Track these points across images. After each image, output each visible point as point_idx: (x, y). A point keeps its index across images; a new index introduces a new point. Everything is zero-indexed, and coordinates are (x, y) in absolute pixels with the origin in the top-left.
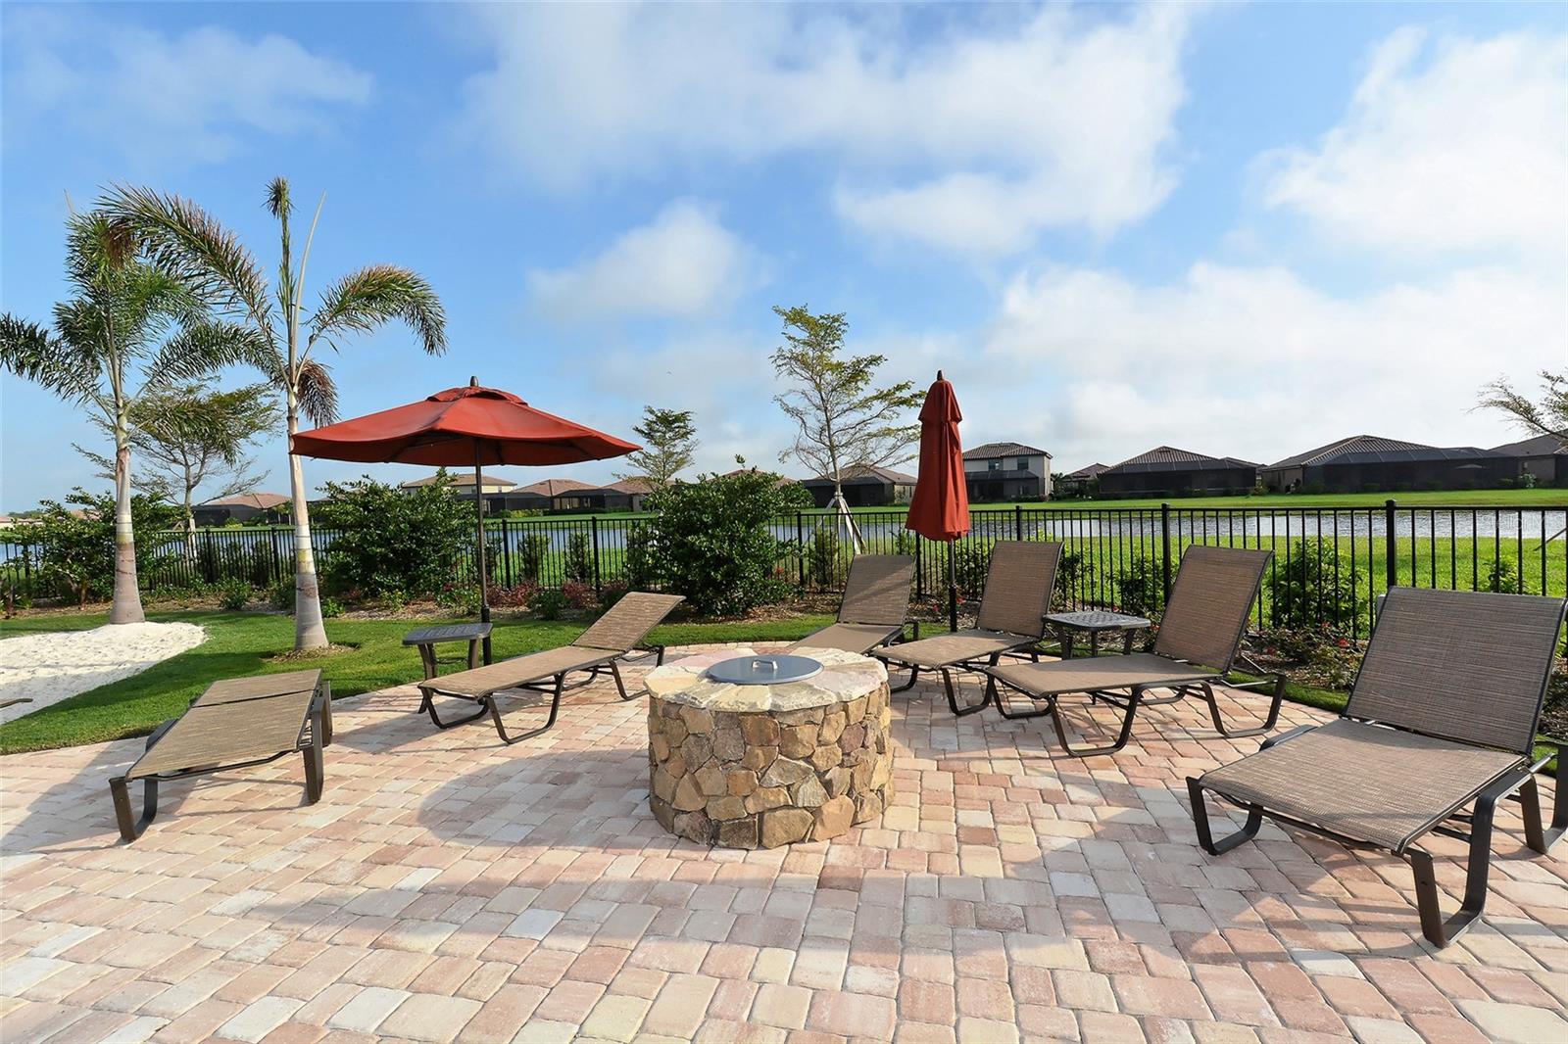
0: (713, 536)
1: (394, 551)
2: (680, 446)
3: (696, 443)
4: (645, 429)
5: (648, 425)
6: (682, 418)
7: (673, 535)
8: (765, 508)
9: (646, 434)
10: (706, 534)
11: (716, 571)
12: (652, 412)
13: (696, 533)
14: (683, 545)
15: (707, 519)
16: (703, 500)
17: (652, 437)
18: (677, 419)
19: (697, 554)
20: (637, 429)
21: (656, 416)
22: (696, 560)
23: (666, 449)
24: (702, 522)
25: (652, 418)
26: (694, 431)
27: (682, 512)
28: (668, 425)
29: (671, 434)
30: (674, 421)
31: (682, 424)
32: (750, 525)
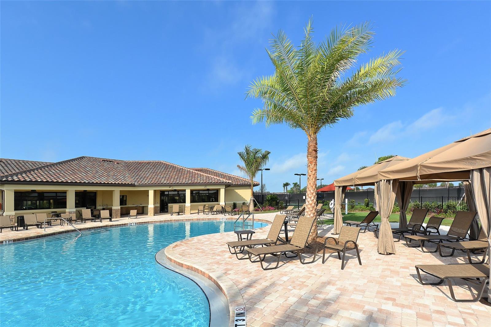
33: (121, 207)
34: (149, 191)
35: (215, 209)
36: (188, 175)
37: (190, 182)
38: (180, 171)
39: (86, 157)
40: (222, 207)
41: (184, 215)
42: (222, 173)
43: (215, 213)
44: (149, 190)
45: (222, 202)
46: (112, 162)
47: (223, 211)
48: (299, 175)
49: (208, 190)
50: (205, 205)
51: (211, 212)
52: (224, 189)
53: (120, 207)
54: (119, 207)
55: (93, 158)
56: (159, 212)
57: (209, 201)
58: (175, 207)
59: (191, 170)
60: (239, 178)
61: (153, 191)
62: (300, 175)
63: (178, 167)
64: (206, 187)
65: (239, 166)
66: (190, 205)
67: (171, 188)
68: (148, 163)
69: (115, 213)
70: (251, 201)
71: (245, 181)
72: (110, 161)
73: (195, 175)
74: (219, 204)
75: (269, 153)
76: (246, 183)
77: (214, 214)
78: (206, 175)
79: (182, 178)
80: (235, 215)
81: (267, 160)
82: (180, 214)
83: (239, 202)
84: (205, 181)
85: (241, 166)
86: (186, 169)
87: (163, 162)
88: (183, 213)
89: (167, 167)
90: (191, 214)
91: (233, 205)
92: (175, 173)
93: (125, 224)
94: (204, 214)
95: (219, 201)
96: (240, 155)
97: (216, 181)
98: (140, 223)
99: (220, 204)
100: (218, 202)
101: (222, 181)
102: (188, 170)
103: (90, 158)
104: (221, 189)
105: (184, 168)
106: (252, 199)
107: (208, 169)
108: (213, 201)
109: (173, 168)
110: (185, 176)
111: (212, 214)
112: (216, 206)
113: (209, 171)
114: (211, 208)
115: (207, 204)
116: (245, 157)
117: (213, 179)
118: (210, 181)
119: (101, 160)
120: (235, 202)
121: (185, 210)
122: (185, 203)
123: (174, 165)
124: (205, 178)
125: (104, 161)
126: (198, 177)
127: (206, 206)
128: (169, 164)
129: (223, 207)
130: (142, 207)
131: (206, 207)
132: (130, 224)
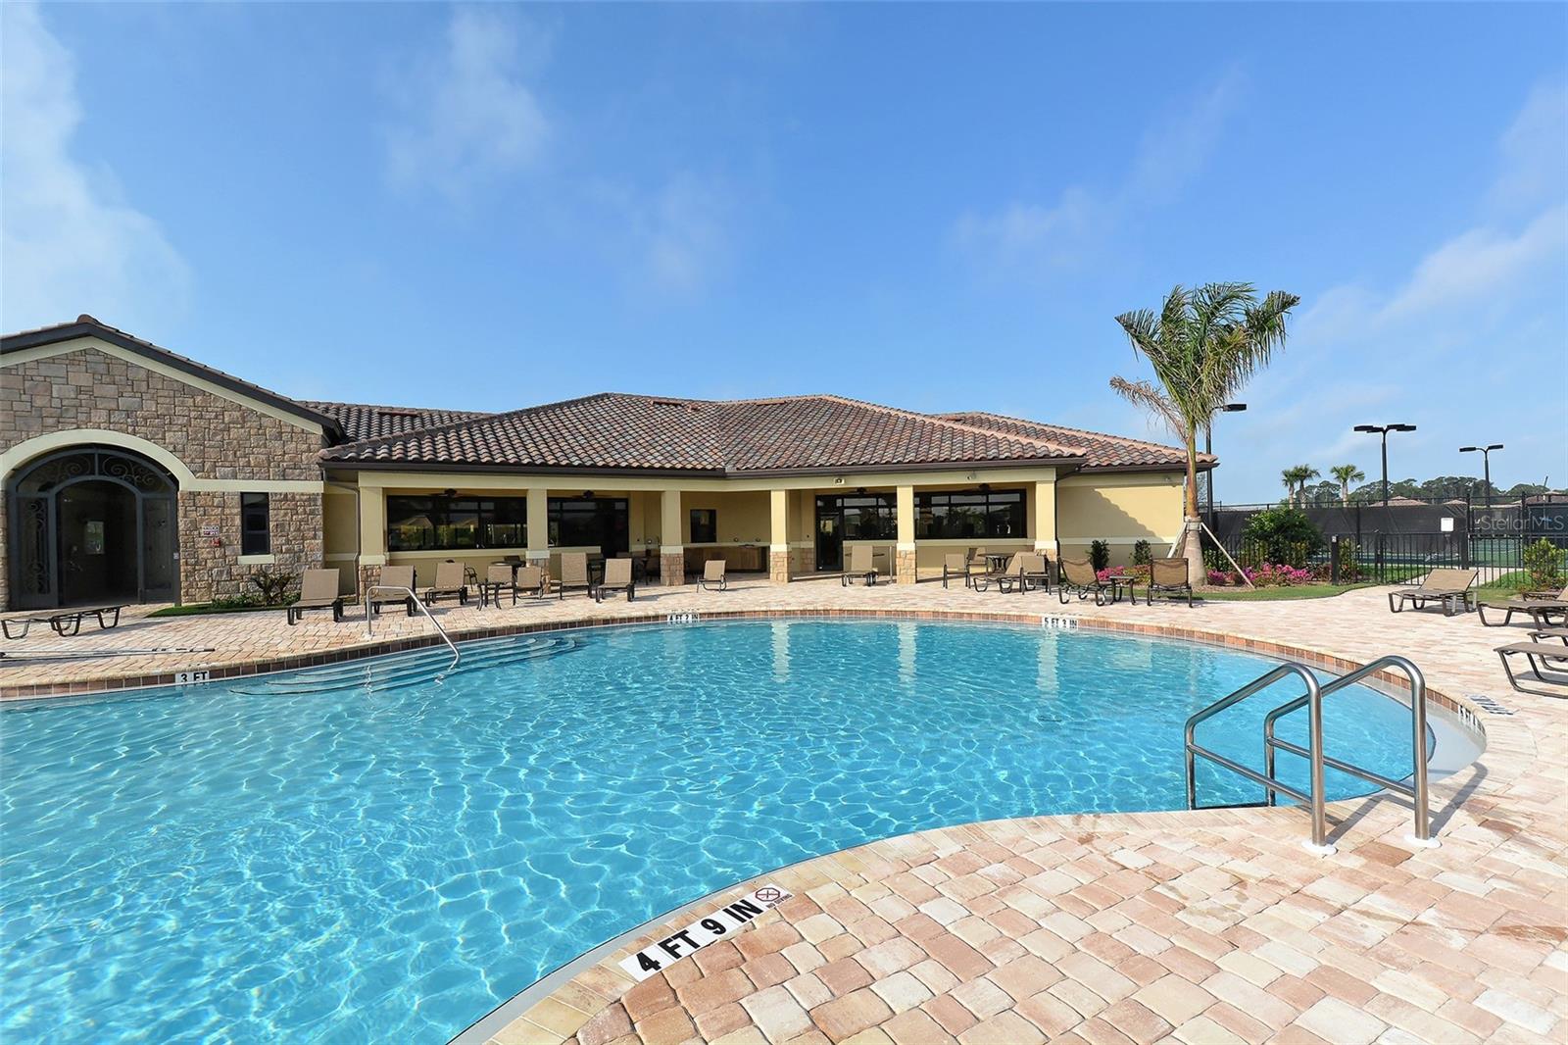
33: (684, 550)
34: (772, 493)
35: (1013, 569)
36: (907, 433)
37: (911, 457)
38: (878, 422)
39: (614, 395)
40: (1046, 561)
41: (890, 587)
42: (1038, 428)
43: (1016, 585)
44: (770, 491)
45: (1044, 538)
46: (680, 405)
47: (1052, 577)
48: (1380, 430)
49: (985, 490)
50: (972, 551)
51: (1000, 582)
52: (1053, 485)
53: (682, 548)
54: (680, 550)
55: (630, 397)
56: (812, 568)
57: (990, 534)
58: (859, 553)
59: (919, 418)
60: (1114, 441)
61: (784, 493)
62: (1385, 432)
63: (875, 409)
64: (975, 476)
65: (1119, 384)
66: (913, 549)
67: (842, 484)
68: (781, 404)
69: (667, 568)
70: (1190, 538)
71: (1144, 453)
72: (676, 405)
73: (932, 432)
74: (1031, 548)
75: (1288, 302)
76: (1150, 459)
77: (1010, 590)
78: (977, 431)
79: (882, 444)
80: (1115, 600)
81: (1278, 338)
82: (878, 579)
83: (1120, 543)
84: (968, 454)
85: (1130, 380)
86: (901, 415)
87: (827, 398)
88: (888, 578)
89: (838, 410)
90: (917, 582)
91: (1091, 550)
92: (861, 430)
93: (656, 617)
94: (968, 585)
95: (1028, 536)
96: (1128, 327)
97: (1017, 451)
98: (713, 614)
99: (1037, 547)
100: (1024, 535)
101: (1041, 452)
102: (910, 417)
103: (623, 396)
104: (1038, 487)
105: (893, 413)
106: (1193, 526)
107: (983, 417)
108: (1005, 536)
109: (859, 412)
110: (896, 437)
111: (1002, 590)
112: (1018, 555)
113: (989, 421)
114: (1001, 562)
115: (981, 544)
116: (1152, 336)
117: (1004, 446)
118: (992, 453)
119: (652, 403)
120: (1100, 540)
121: (894, 566)
122: (896, 539)
123: (863, 406)
124: (969, 443)
125: (660, 404)
126: (942, 441)
127: (978, 553)
128: (846, 401)
129: (1054, 558)
130: (758, 548)
131: (977, 558)
132: (674, 619)
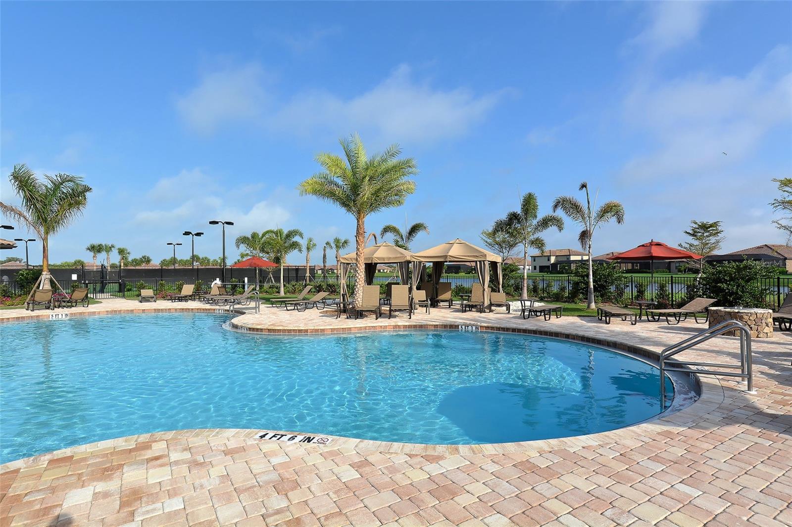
0: (729, 284)
1: (598, 284)
2: (713, 240)
3: (724, 238)
4: (691, 232)
5: (693, 230)
6: (715, 224)
7: (711, 283)
8: (755, 275)
9: (691, 234)
10: (726, 283)
11: (730, 297)
12: (696, 223)
13: (722, 283)
14: (716, 287)
15: (727, 278)
16: (725, 271)
17: (696, 236)
18: (711, 226)
19: (723, 290)
20: (686, 232)
21: (698, 225)
22: (721, 293)
23: (703, 241)
24: (725, 279)
25: (695, 226)
26: (722, 231)
27: (716, 275)
28: (705, 229)
29: (708, 234)
30: (709, 227)
31: (715, 228)
32: (748, 281)
